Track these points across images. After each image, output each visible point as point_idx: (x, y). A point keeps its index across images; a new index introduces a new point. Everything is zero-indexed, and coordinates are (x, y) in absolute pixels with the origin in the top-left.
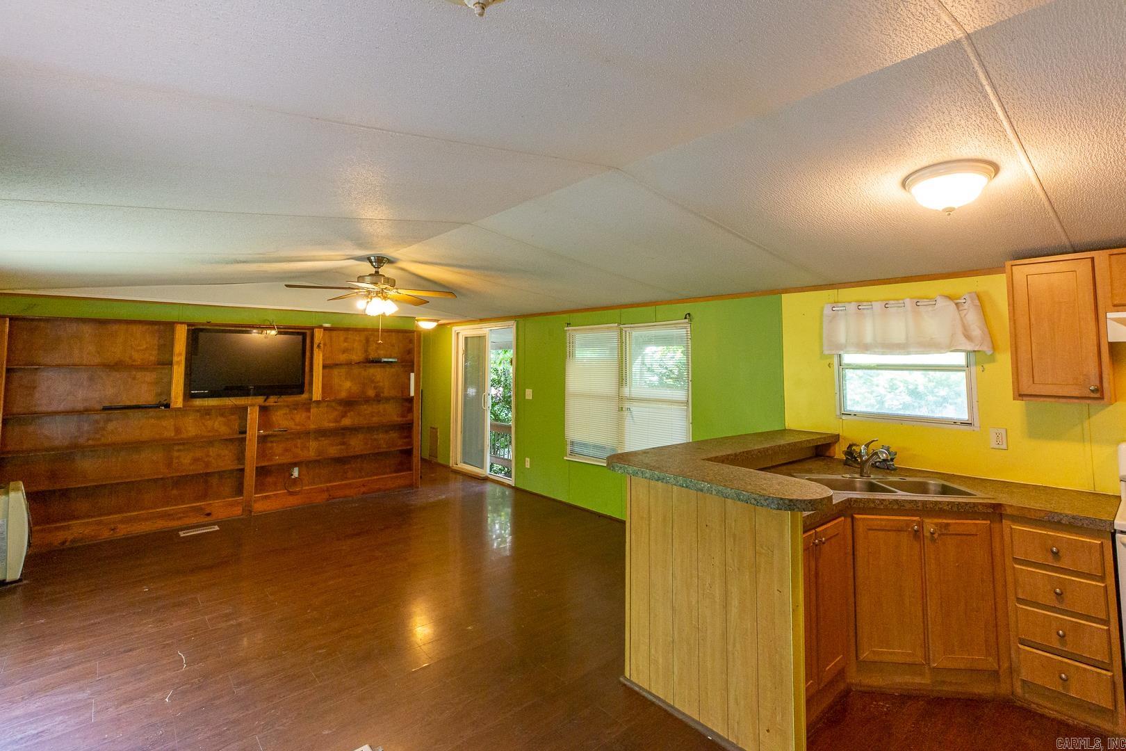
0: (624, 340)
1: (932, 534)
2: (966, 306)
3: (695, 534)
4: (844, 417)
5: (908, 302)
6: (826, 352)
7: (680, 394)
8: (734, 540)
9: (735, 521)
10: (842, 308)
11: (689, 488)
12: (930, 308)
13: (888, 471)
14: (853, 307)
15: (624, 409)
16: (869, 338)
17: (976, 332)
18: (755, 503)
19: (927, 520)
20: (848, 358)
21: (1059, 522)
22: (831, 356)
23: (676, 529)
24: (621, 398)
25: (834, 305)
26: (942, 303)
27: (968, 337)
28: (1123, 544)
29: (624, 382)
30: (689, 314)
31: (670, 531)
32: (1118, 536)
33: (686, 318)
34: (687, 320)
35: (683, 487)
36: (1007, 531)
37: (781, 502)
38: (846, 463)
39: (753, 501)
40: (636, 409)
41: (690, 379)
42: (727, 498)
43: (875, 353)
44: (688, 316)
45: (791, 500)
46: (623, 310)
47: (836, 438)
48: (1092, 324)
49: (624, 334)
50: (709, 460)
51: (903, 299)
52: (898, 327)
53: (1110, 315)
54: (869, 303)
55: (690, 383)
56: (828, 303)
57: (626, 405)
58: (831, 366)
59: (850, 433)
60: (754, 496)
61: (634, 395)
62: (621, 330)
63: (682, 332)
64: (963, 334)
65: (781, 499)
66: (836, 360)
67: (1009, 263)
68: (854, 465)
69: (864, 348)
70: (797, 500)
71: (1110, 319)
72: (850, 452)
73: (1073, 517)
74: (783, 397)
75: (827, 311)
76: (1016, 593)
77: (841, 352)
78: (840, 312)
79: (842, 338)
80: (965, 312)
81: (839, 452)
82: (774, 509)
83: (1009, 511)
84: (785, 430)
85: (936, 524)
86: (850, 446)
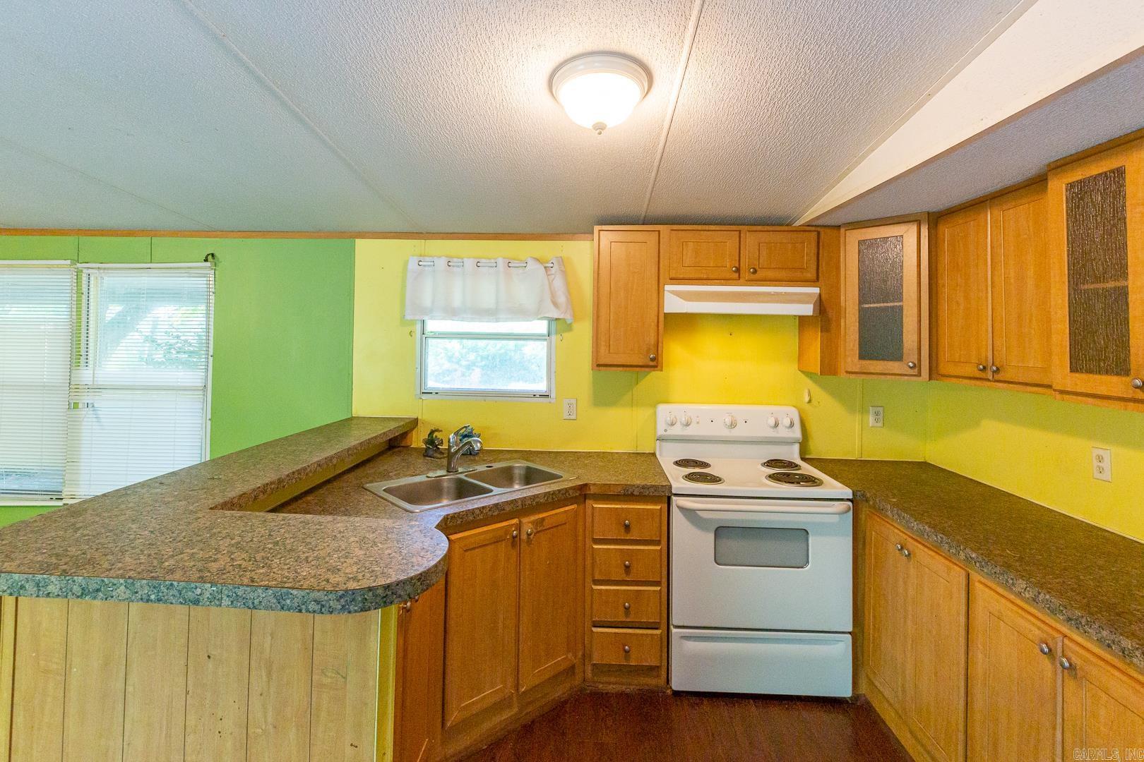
0: (85, 290)
1: (529, 535)
2: (553, 270)
3: (181, 680)
4: (424, 397)
5: (500, 261)
6: (408, 317)
7: (194, 376)
8: (269, 674)
9: (272, 635)
10: (429, 263)
11: (165, 602)
12: (521, 271)
13: (472, 457)
14: (441, 263)
15: (80, 406)
16: (457, 301)
17: (562, 299)
18: (317, 607)
19: (525, 520)
20: (433, 326)
21: (632, 494)
22: (413, 322)
23: (133, 679)
24: (73, 387)
25: (421, 259)
26: (532, 265)
27: (555, 304)
28: (678, 507)
29: (83, 360)
30: (213, 255)
31: (120, 685)
32: (674, 498)
33: (206, 260)
34: (208, 264)
35: (148, 601)
36: (589, 512)
37: (369, 596)
38: (426, 454)
39: (312, 606)
40: (104, 403)
41: (211, 353)
42: (255, 608)
43: (463, 320)
44: (210, 257)
45: (387, 587)
46: (84, 239)
47: (415, 423)
48: (655, 295)
49: (84, 278)
50: (229, 505)
51: (495, 259)
52: (487, 289)
53: (667, 287)
54: (460, 260)
55: (211, 359)
56: (413, 256)
57: (85, 398)
58: (413, 334)
59: (431, 415)
60: (316, 595)
61: (101, 381)
62: (79, 273)
63: (198, 280)
64: (551, 300)
65: (370, 589)
66: (418, 327)
67: (597, 228)
68: (436, 455)
69: (452, 313)
70: (398, 583)
71: (668, 291)
72: (431, 441)
73: (643, 487)
74: (350, 375)
75: (413, 265)
76: (593, 575)
77: (425, 318)
78: (426, 268)
79: (427, 301)
80: (553, 276)
81: (418, 440)
82: (356, 611)
83: (593, 490)
84: (352, 419)
85: (533, 523)
86: (432, 432)
